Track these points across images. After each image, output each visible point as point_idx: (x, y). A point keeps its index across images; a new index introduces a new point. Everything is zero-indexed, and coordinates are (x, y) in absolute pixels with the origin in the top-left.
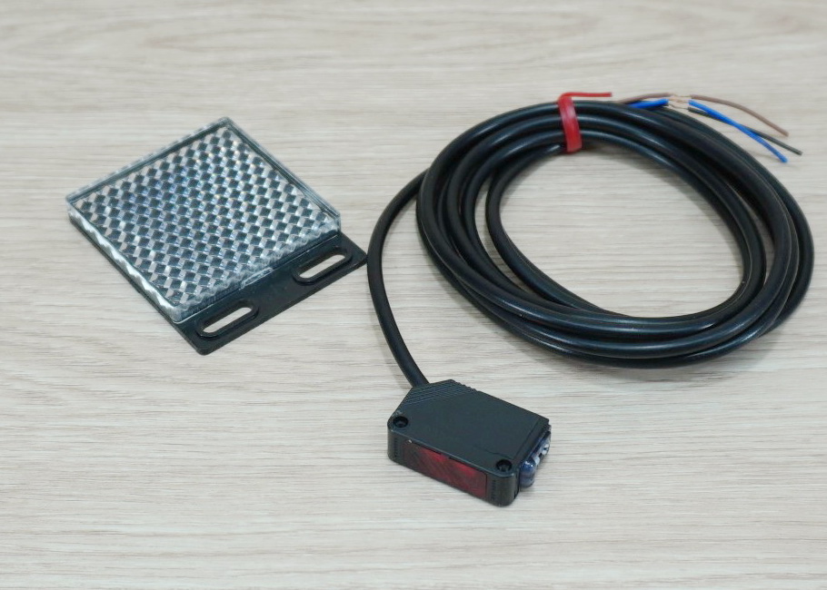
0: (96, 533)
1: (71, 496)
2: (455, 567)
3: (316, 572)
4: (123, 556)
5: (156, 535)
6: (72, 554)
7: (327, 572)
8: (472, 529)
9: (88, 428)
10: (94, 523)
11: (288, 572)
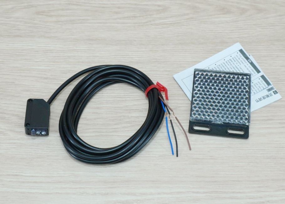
0: (17, 175)
1: (10, 164)
2: (111, 188)
3: (74, 188)
4: (23, 182)
5: (32, 176)
6: (10, 181)
7: (77, 188)
8: (116, 176)
9: (15, 143)
10: (16, 172)
11: (67, 188)
